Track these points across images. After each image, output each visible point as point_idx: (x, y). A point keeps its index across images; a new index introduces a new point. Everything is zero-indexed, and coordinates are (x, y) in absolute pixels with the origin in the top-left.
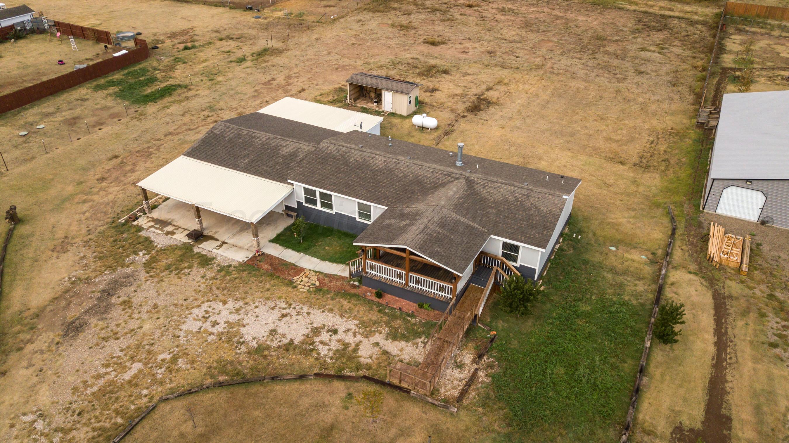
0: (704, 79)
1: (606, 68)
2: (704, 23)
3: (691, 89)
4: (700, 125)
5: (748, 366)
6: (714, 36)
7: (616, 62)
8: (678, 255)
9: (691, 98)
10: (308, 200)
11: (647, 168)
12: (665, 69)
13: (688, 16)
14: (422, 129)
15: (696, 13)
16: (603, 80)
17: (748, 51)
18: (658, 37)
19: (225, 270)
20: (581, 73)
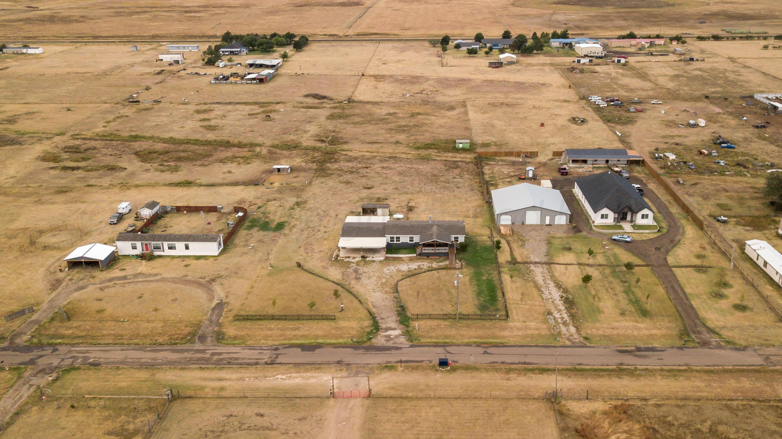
0: (481, 187)
1: (445, 187)
2: (471, 162)
3: (479, 191)
4: (487, 202)
5: (517, 250)
6: (478, 168)
7: (447, 185)
8: (494, 235)
9: (480, 194)
10: (391, 241)
11: (476, 217)
12: (466, 184)
13: (464, 160)
14: (398, 219)
15: (466, 158)
16: (447, 192)
17: (493, 173)
18: (457, 171)
19: (381, 261)
20: (437, 191)
